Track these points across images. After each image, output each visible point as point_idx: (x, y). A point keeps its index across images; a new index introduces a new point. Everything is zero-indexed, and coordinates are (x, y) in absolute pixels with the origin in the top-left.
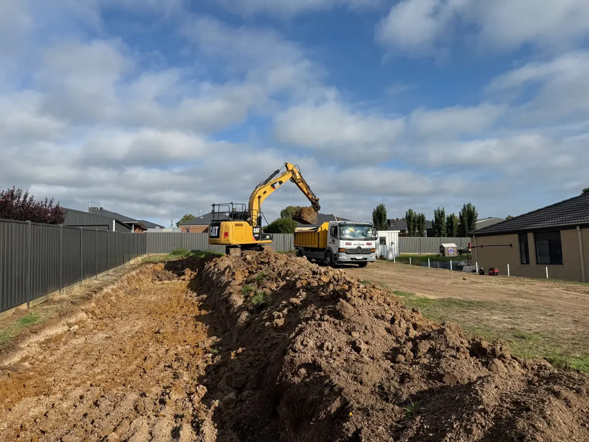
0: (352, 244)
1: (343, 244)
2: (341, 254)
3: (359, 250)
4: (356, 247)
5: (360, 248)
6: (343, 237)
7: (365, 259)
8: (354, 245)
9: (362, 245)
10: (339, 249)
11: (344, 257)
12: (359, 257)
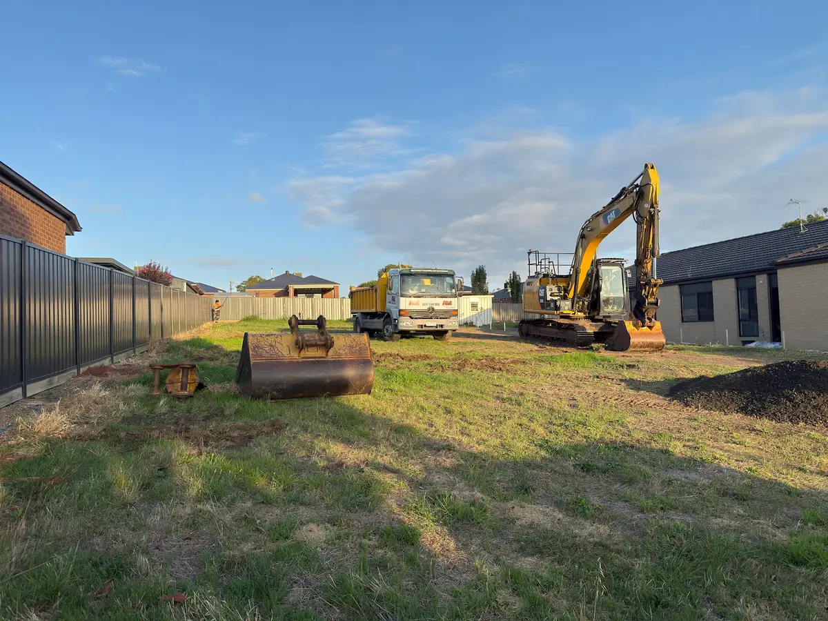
0: (421, 304)
1: (404, 303)
2: (401, 318)
3: (430, 313)
4: (426, 308)
5: (433, 309)
6: (405, 293)
7: (442, 326)
8: (422, 304)
9: (436, 304)
10: (400, 311)
11: (406, 324)
12: (431, 323)
